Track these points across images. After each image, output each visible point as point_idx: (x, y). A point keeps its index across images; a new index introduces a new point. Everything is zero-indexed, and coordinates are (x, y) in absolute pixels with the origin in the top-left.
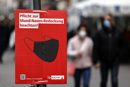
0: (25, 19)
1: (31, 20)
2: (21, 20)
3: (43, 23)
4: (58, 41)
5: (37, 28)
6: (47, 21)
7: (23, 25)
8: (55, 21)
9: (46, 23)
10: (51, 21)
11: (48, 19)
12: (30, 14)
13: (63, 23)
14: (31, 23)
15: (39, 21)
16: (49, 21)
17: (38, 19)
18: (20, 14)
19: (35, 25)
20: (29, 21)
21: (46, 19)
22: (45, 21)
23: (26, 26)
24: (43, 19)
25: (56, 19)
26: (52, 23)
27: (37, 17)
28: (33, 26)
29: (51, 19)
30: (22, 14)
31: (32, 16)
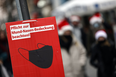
0: (16, 30)
1: (22, 31)
2: (12, 32)
3: (34, 31)
4: (51, 47)
5: (30, 37)
6: (38, 29)
7: (15, 37)
8: (46, 29)
9: (37, 31)
10: (42, 29)
11: (39, 28)
12: (20, 25)
13: (54, 29)
14: (22, 34)
15: (30, 30)
16: (40, 29)
17: (29, 28)
18: (11, 26)
19: (27, 35)
20: (21, 32)
21: (37, 28)
22: (35, 29)
23: (18, 37)
24: (33, 28)
25: (46, 26)
26: (43, 30)
27: (27, 27)
28: (25, 36)
29: (41, 27)
30: (13, 26)
31: (23, 27)
